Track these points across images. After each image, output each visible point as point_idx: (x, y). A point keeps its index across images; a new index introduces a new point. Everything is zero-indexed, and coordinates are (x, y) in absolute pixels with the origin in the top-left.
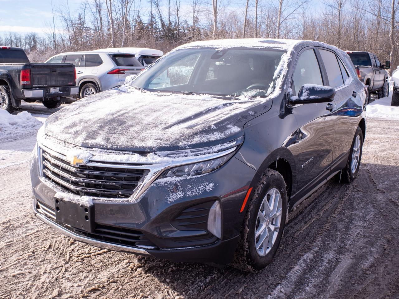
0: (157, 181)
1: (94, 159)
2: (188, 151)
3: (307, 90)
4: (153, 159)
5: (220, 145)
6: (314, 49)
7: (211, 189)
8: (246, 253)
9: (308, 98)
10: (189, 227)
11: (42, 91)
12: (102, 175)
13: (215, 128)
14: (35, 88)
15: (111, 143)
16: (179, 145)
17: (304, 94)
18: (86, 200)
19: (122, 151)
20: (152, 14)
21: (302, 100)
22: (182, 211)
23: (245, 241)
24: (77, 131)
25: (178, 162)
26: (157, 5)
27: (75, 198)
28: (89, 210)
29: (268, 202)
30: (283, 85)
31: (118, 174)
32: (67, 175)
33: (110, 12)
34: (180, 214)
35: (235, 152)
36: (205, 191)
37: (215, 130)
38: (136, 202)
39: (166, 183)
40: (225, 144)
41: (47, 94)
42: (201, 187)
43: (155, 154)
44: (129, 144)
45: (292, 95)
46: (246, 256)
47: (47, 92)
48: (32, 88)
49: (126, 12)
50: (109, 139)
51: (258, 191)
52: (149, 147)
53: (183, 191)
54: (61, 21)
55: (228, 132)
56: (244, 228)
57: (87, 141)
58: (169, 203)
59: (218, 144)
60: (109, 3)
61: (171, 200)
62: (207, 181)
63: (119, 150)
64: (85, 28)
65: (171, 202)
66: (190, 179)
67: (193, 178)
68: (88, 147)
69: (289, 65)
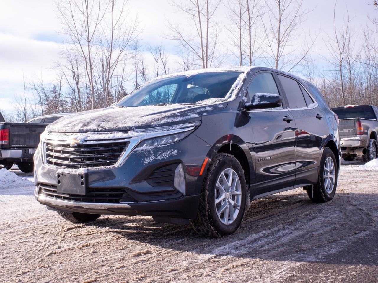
0: (135, 149)
1: (88, 139)
2: (158, 128)
3: (258, 97)
4: (132, 134)
5: (181, 124)
6: (272, 74)
7: (175, 154)
8: (207, 213)
9: (259, 104)
10: (159, 184)
11: (21, 151)
12: (95, 150)
13: (179, 114)
14: (14, 148)
15: (101, 127)
16: (151, 124)
17: (255, 101)
18: (82, 171)
19: (109, 131)
20: (137, 84)
21: (254, 105)
22: (155, 171)
23: (206, 202)
24: (75, 125)
25: (150, 135)
26: (143, 73)
27: (73, 171)
28: (84, 176)
29: (227, 179)
30: (238, 94)
31: (106, 148)
32: (67, 156)
33: (90, 79)
34: (153, 173)
35: (193, 130)
36: (171, 155)
37: (178, 116)
38: (120, 166)
39: (142, 150)
40: (185, 124)
41: (26, 154)
42: (168, 153)
43: (134, 131)
44: (114, 126)
45: (246, 103)
46: (208, 216)
47: (25, 153)
48: (11, 148)
49: (108, 77)
50: (100, 125)
51: (215, 164)
52: (129, 127)
53: (155, 156)
54: (34, 95)
55: (188, 117)
56: (205, 192)
57: (83, 128)
58: (144, 164)
59: (180, 124)
60: (90, 68)
61: (146, 162)
62: (172, 149)
63: (107, 131)
64: (61, 101)
65: (146, 164)
66: (160, 147)
67: (162, 147)
68: (83, 132)
69: (244, 81)
